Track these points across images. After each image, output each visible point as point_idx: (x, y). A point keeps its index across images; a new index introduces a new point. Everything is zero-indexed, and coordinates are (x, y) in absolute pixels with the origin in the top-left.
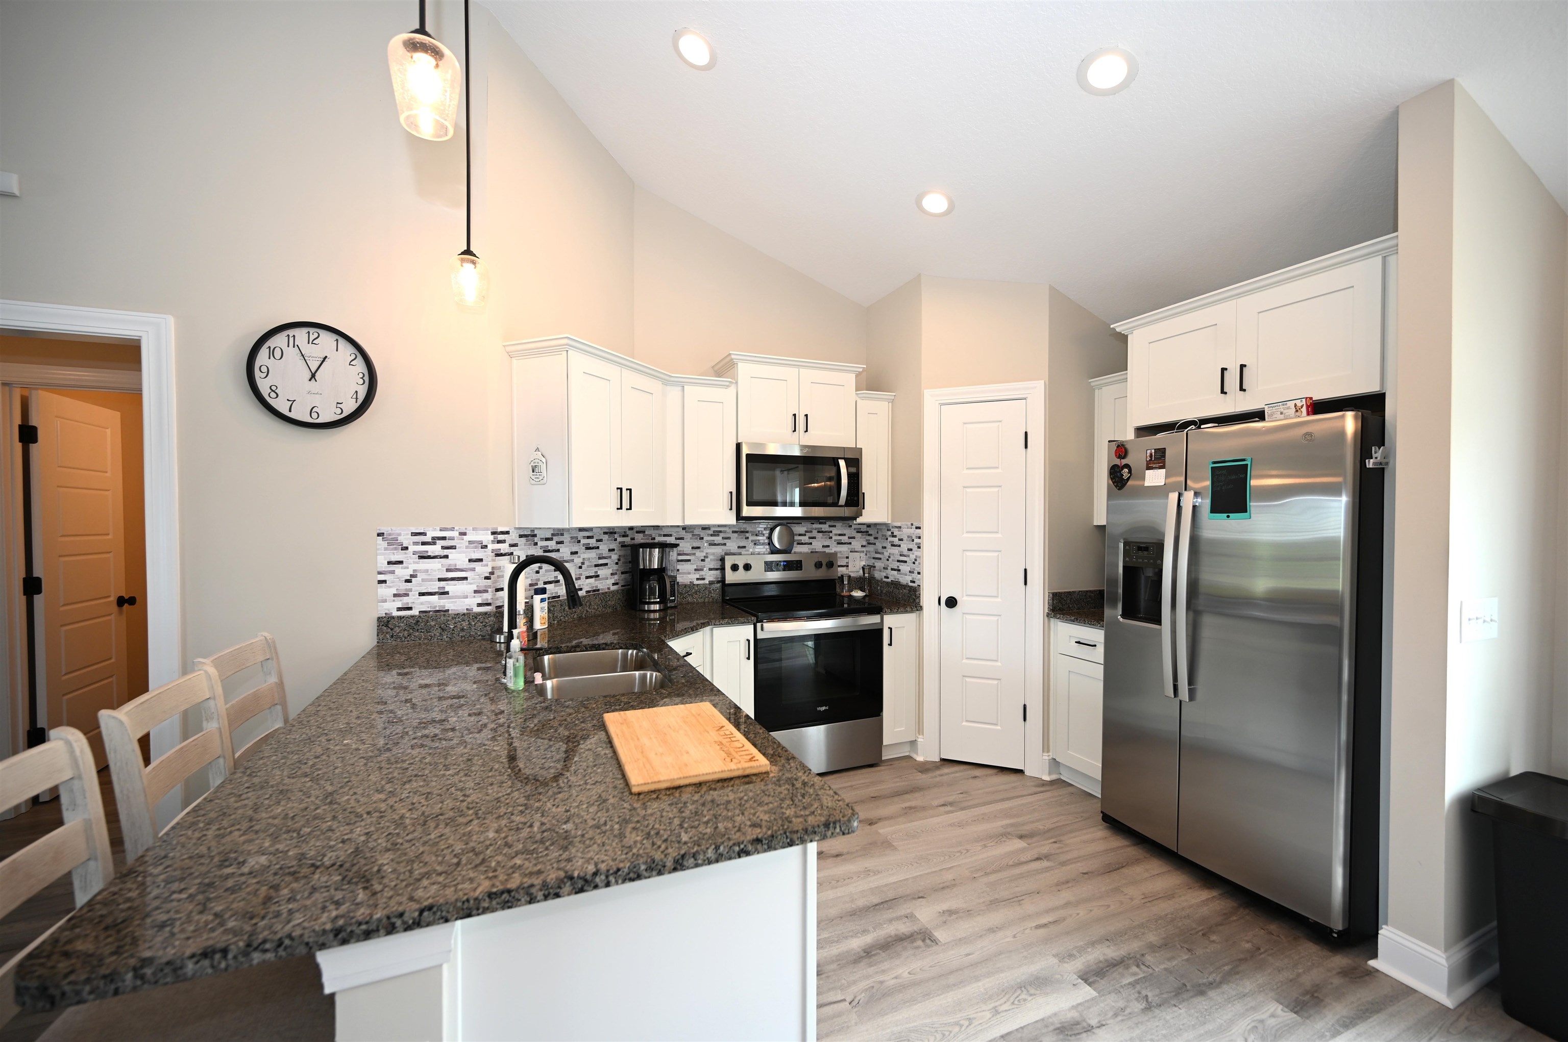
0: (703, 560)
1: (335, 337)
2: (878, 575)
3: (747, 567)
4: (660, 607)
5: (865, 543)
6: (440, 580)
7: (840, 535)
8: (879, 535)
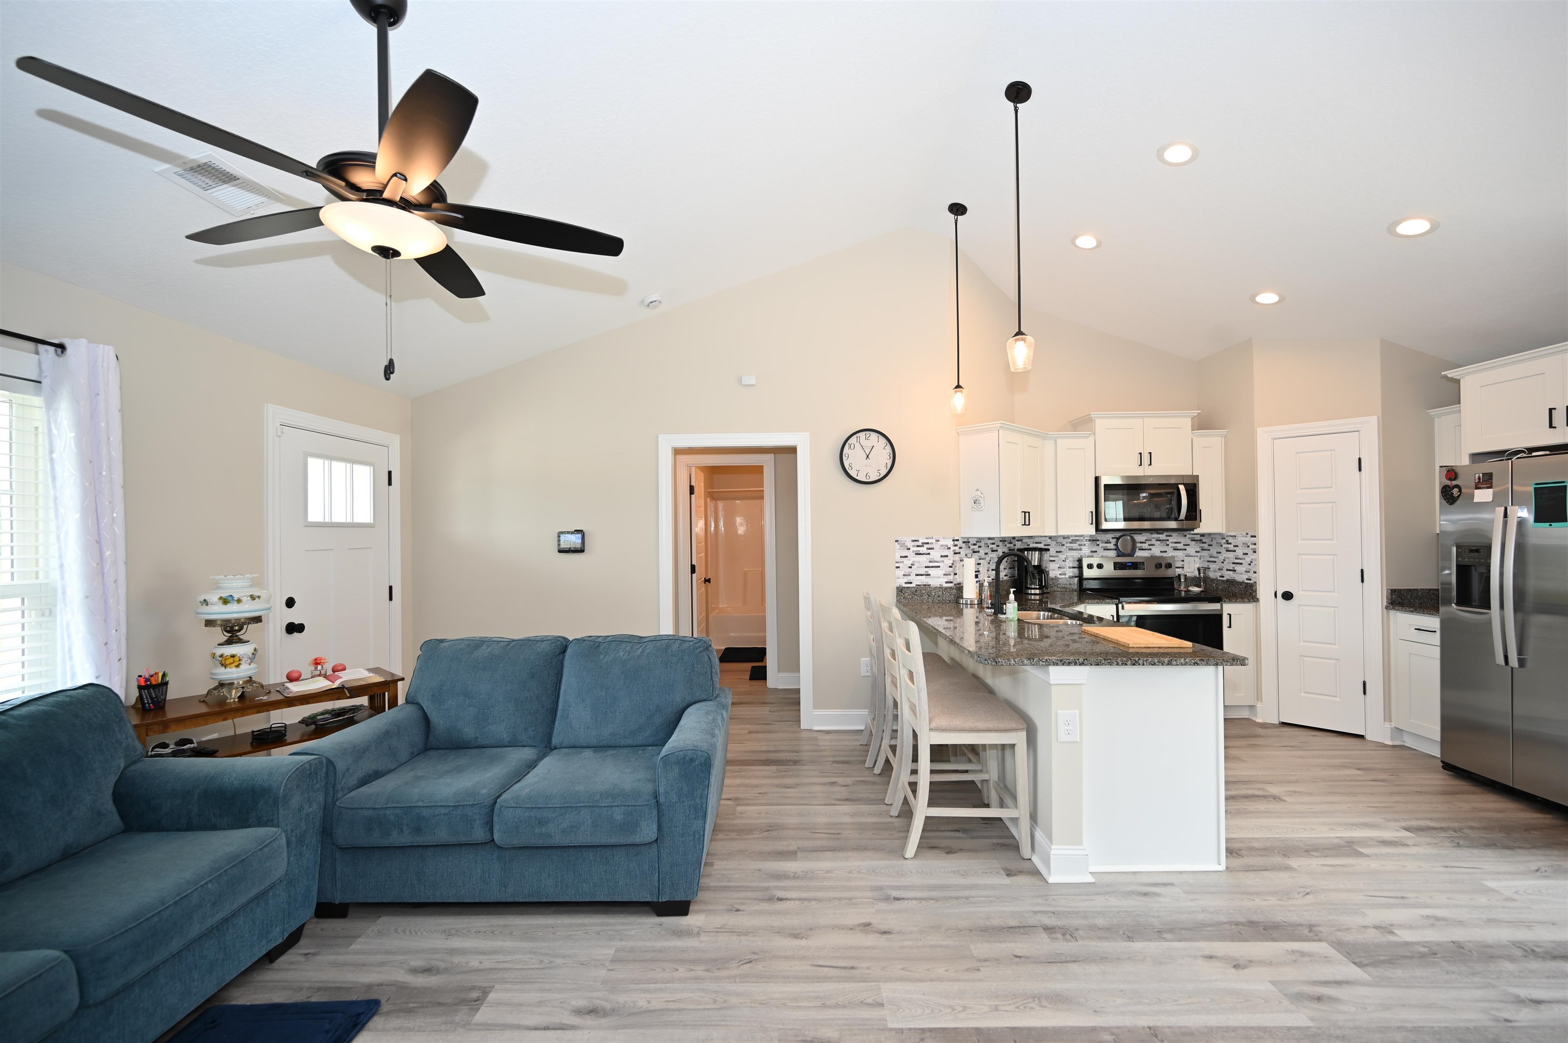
0: (1066, 561)
1: (877, 435)
2: (1212, 575)
3: (1100, 566)
4: (1039, 592)
5: (1198, 549)
6: (926, 567)
7: (1176, 543)
8: (1214, 543)
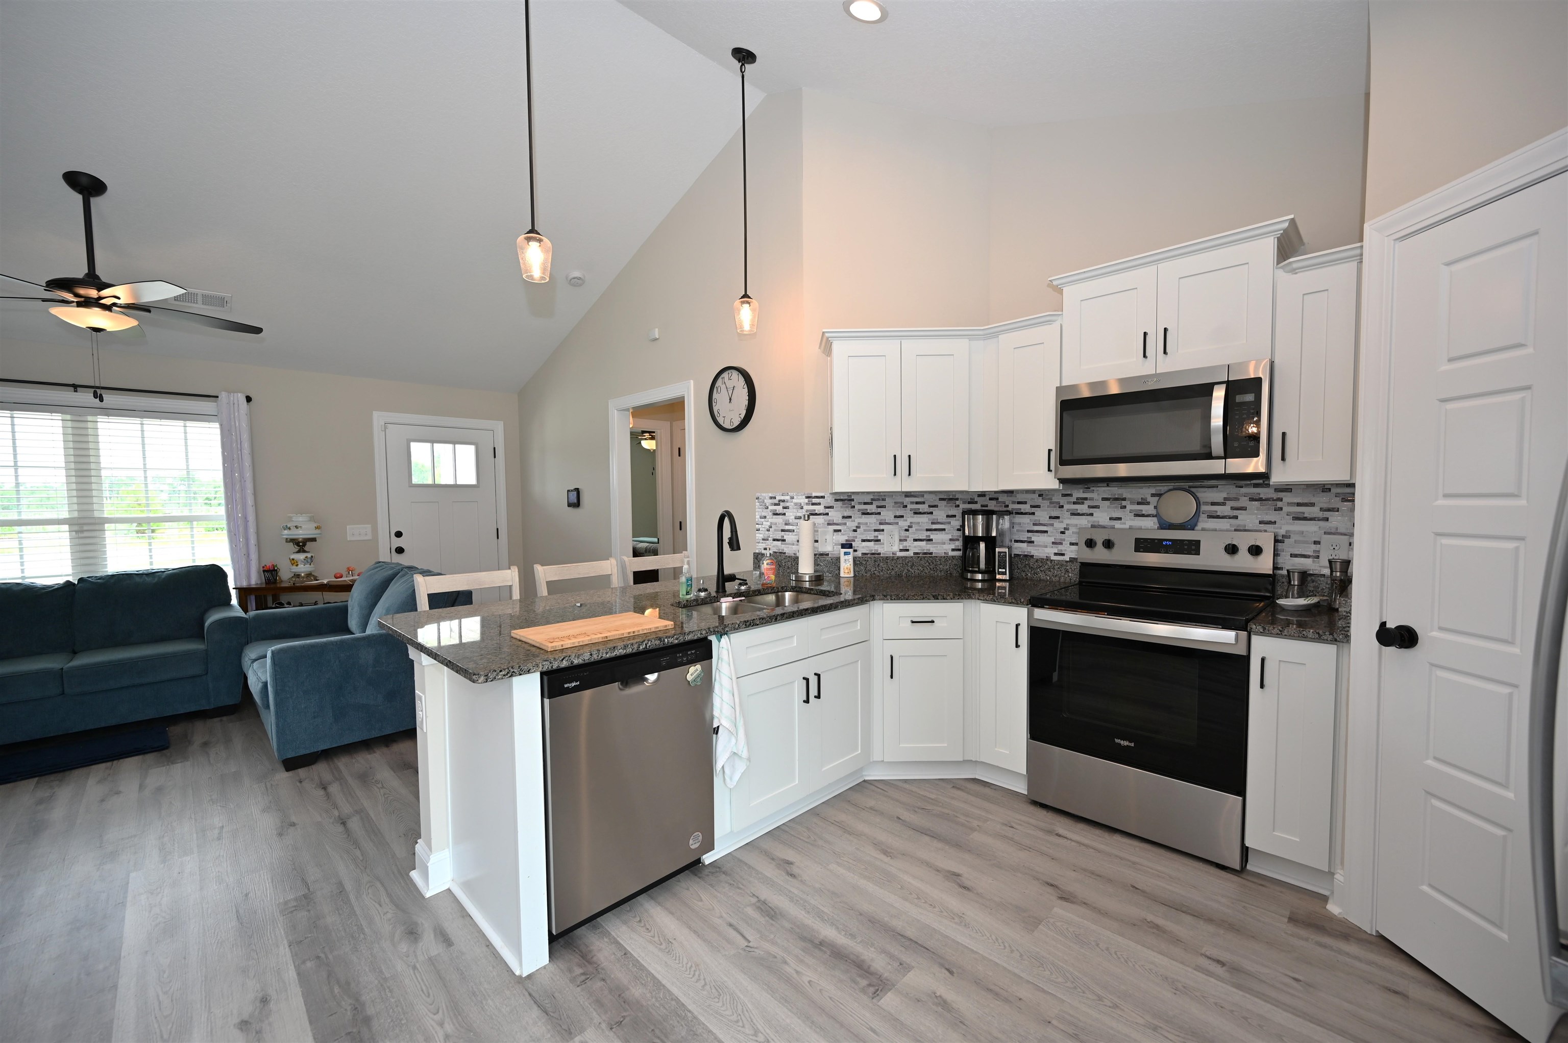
0: (1063, 533)
1: (737, 372)
3: (1108, 544)
6: (782, 531)
